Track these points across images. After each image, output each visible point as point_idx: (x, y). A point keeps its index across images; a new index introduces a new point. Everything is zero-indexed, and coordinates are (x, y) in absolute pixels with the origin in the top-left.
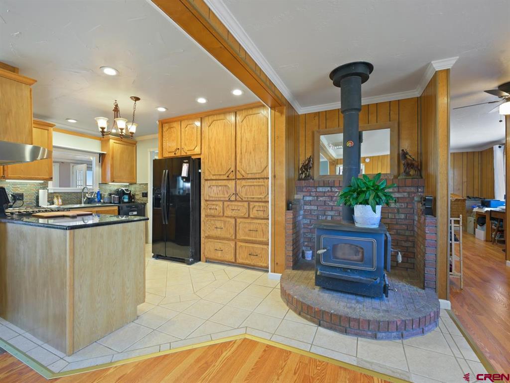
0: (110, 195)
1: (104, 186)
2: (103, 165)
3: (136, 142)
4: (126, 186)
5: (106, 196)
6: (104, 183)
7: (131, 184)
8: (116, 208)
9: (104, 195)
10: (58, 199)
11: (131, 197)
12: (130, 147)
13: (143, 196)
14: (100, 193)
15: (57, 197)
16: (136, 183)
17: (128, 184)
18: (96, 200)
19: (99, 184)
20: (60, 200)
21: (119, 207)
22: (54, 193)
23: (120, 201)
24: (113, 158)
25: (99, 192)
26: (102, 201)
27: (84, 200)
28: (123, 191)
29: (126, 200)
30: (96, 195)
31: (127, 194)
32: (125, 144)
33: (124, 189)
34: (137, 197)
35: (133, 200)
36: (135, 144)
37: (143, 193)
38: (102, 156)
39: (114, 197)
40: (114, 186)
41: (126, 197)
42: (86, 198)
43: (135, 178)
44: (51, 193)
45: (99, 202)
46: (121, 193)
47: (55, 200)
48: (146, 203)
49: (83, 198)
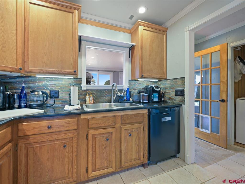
0: (139, 92)
1: (133, 83)
2: (133, 61)
3: (167, 29)
4: (155, 83)
5: (135, 94)
6: (133, 80)
7: (160, 80)
8: (146, 111)
9: (134, 93)
10: (90, 97)
11: (161, 95)
12: (160, 35)
13: (176, 95)
14: (130, 90)
15: (89, 94)
16: (166, 79)
17: (157, 80)
18: (125, 98)
19: (129, 80)
20: (91, 98)
21: (149, 110)
22: (87, 90)
23: (150, 100)
24: (142, 48)
25: (128, 89)
26: (131, 99)
27: (114, 98)
28: (153, 88)
29: (156, 99)
30: (125, 93)
31: (157, 92)
32: (155, 31)
33: (153, 86)
34: (167, 96)
35: (163, 99)
36: (166, 32)
37: (176, 91)
38: (132, 48)
39: (143, 95)
40: (143, 83)
41: (156, 95)
42: (116, 96)
43: (165, 73)
44: (84, 90)
45: (128, 100)
46: (150, 91)
47: (87, 98)
48: (181, 105)
49: (112, 96)
